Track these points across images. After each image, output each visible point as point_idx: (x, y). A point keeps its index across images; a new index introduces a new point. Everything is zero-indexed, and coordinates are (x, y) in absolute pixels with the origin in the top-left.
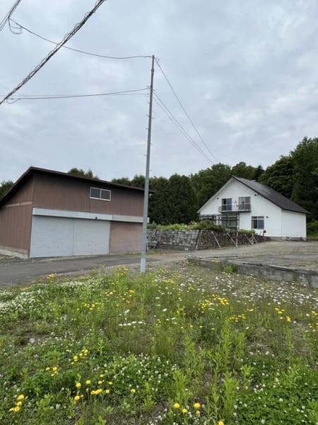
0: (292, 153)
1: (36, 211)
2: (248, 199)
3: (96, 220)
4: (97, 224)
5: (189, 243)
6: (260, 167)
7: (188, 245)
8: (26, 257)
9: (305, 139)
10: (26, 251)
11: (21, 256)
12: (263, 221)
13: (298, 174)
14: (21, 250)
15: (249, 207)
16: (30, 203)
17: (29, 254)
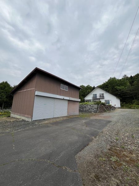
0: (106, 82)
1: (37, 93)
2: (103, 94)
3: (63, 99)
4: (63, 101)
5: (94, 110)
6: (94, 86)
7: (93, 110)
8: (30, 120)
9: (111, 78)
10: (29, 116)
11: (27, 119)
12: (109, 102)
13: (110, 88)
14: (26, 116)
15: (103, 97)
16: (34, 88)
17: (32, 118)
